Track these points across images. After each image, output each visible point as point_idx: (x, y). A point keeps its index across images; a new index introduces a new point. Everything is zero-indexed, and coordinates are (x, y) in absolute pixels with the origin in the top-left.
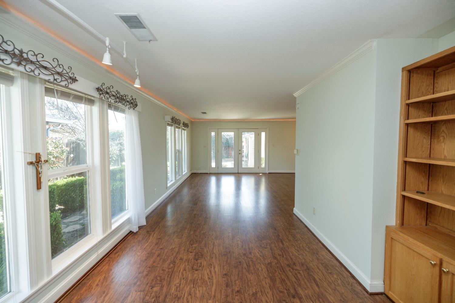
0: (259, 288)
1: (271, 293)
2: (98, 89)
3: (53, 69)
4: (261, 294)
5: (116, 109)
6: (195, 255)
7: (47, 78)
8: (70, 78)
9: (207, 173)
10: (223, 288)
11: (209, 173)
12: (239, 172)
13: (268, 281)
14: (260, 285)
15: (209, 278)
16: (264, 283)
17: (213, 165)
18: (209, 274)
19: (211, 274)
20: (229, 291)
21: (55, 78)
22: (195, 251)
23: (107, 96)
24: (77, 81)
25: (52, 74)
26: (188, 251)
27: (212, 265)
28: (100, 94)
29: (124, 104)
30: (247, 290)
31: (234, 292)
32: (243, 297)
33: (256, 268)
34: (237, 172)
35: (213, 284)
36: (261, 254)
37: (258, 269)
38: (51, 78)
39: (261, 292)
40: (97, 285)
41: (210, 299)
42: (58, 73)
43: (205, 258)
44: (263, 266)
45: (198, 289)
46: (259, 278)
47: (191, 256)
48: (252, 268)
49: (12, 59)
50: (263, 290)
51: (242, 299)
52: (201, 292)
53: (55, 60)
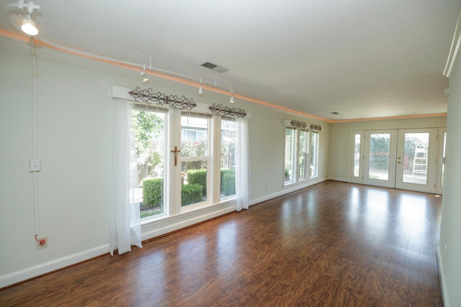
0: (294, 285)
1: (301, 294)
2: (210, 108)
3: (183, 102)
4: (291, 289)
5: (229, 119)
6: (265, 240)
7: (180, 107)
8: (192, 105)
9: (348, 182)
10: (264, 268)
11: (349, 182)
12: (397, 187)
13: (309, 286)
14: (298, 284)
15: (260, 258)
16: (303, 285)
17: (356, 173)
18: (263, 255)
19: (265, 256)
20: (268, 272)
21: (184, 106)
22: (267, 238)
23: (218, 111)
24: (196, 105)
25: (182, 105)
26: (262, 236)
27: (271, 252)
28: (212, 111)
29: (233, 115)
30: (281, 280)
31: (270, 275)
32: (273, 282)
33: (308, 272)
34: (393, 187)
35: (260, 262)
36: (327, 266)
37: (309, 274)
38: (182, 107)
39: (293, 288)
40: (200, 230)
41: (248, 268)
42: (185, 103)
43: (270, 246)
44: (317, 275)
45: (247, 259)
46: (303, 279)
47: (262, 239)
48: (303, 270)
49: (164, 101)
50: (296, 288)
51: (271, 282)
52: (247, 262)
53: (183, 97)
